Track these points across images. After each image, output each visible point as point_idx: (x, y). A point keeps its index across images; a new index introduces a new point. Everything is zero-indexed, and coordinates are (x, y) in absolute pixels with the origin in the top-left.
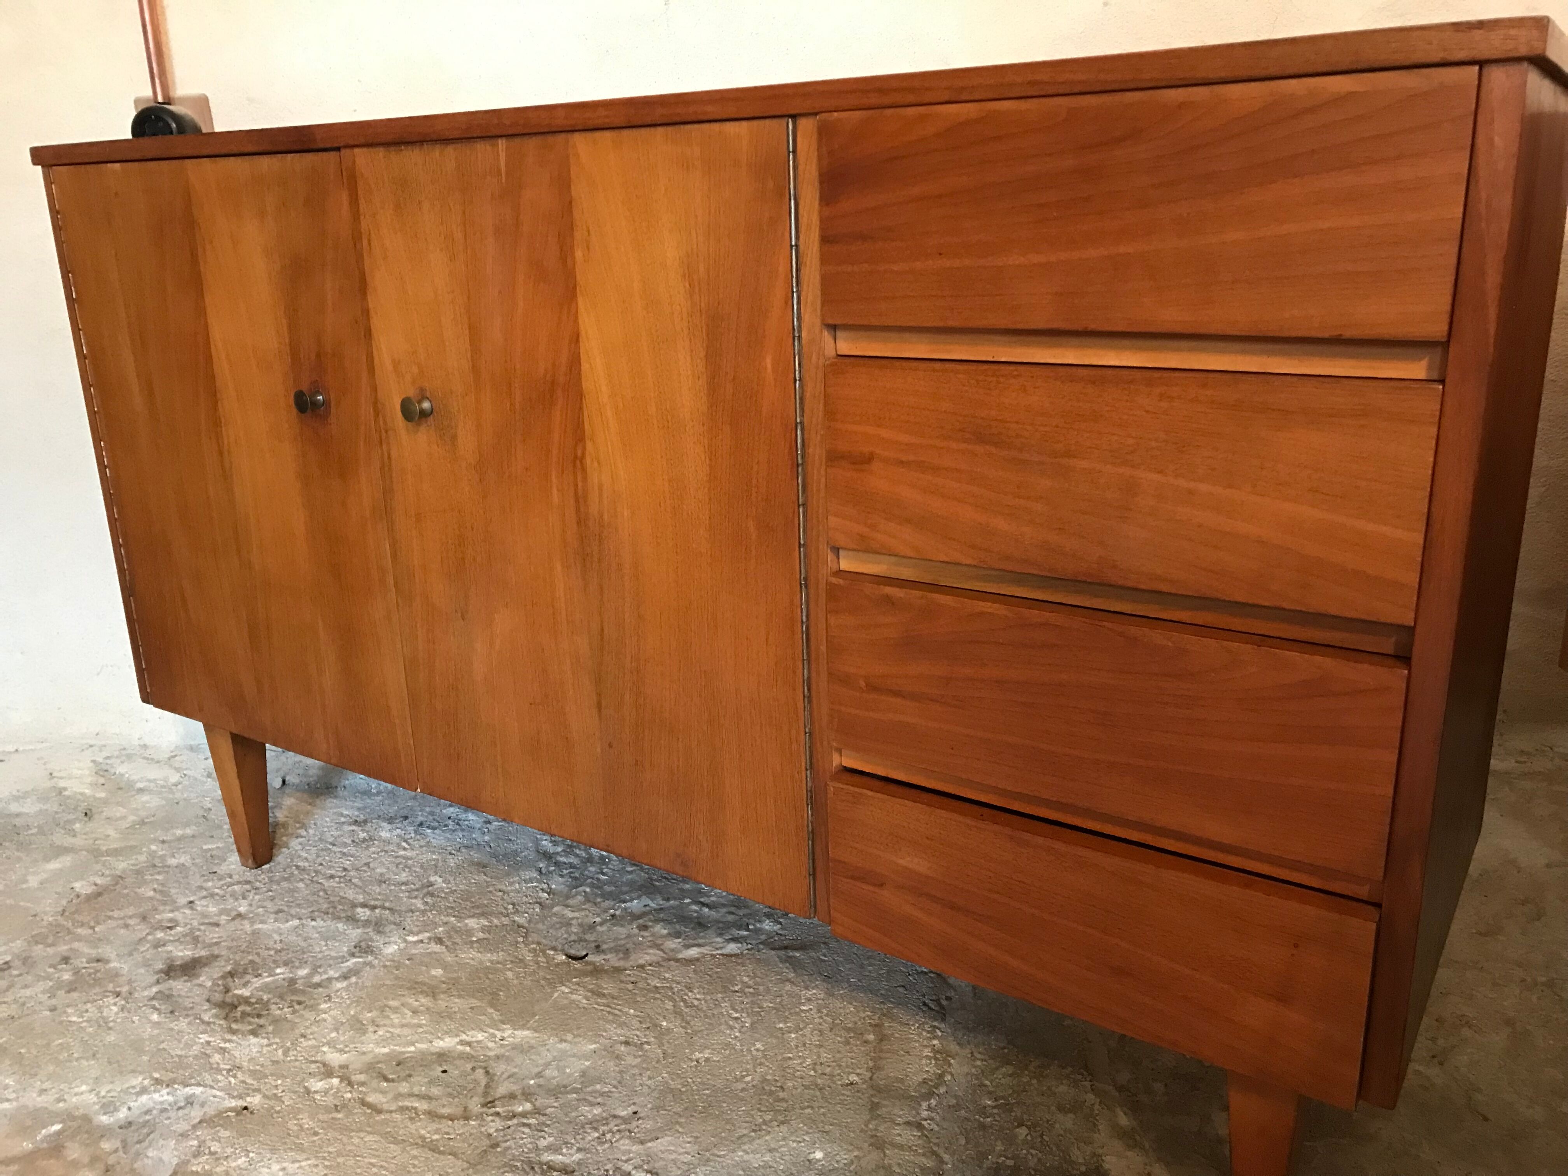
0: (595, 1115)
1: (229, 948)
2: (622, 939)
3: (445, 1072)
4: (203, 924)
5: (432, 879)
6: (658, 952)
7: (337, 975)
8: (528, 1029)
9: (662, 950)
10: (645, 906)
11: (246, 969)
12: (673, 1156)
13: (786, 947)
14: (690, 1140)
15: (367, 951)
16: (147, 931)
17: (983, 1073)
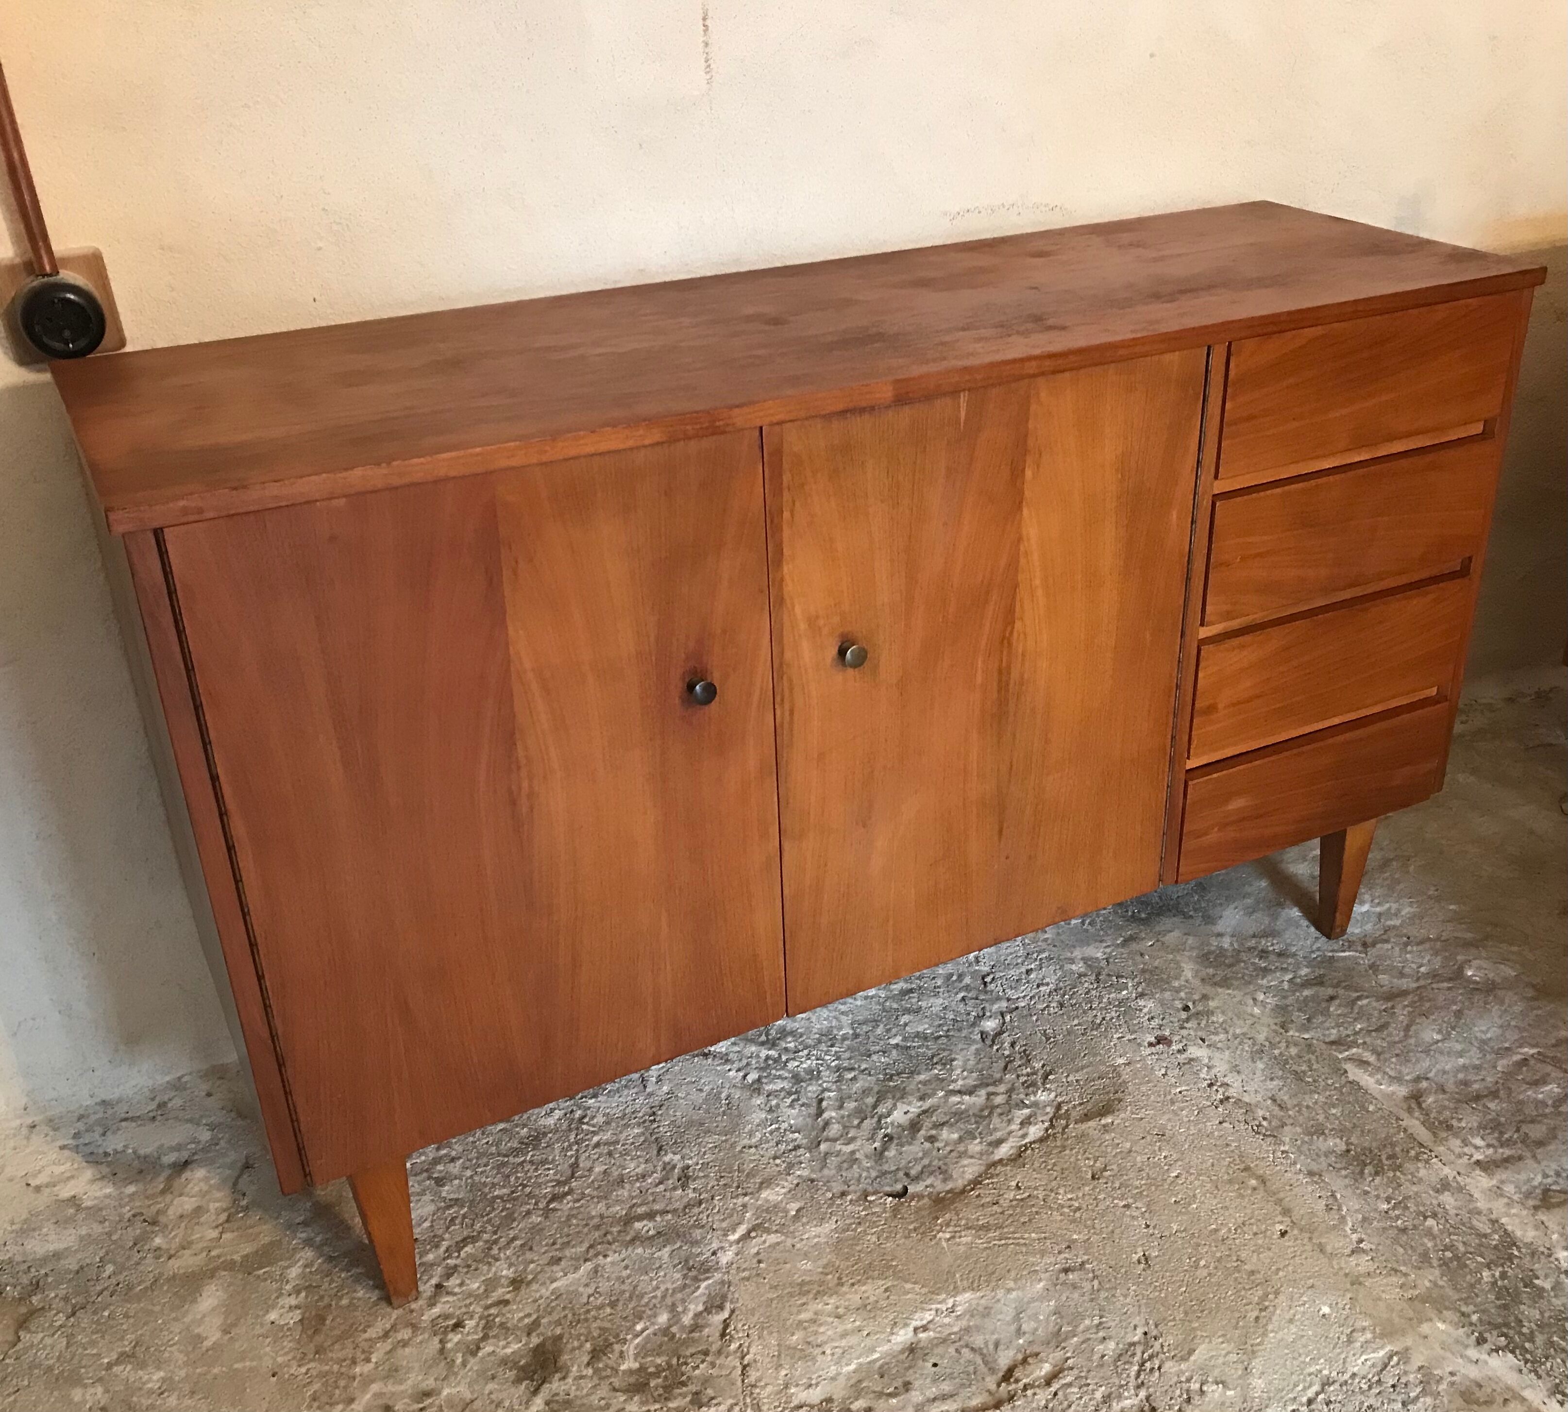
0: (1114, 1351)
1: (558, 1323)
2: (922, 1159)
3: (935, 1365)
4: (487, 1307)
5: (667, 1159)
6: (973, 1161)
7: (701, 1308)
8: (964, 1291)
9: (972, 1157)
10: (905, 1113)
11: (606, 1340)
12: (1221, 1360)
13: (1086, 1115)
14: (1220, 1340)
15: (705, 1269)
16: (436, 1340)
17: (1356, 1180)
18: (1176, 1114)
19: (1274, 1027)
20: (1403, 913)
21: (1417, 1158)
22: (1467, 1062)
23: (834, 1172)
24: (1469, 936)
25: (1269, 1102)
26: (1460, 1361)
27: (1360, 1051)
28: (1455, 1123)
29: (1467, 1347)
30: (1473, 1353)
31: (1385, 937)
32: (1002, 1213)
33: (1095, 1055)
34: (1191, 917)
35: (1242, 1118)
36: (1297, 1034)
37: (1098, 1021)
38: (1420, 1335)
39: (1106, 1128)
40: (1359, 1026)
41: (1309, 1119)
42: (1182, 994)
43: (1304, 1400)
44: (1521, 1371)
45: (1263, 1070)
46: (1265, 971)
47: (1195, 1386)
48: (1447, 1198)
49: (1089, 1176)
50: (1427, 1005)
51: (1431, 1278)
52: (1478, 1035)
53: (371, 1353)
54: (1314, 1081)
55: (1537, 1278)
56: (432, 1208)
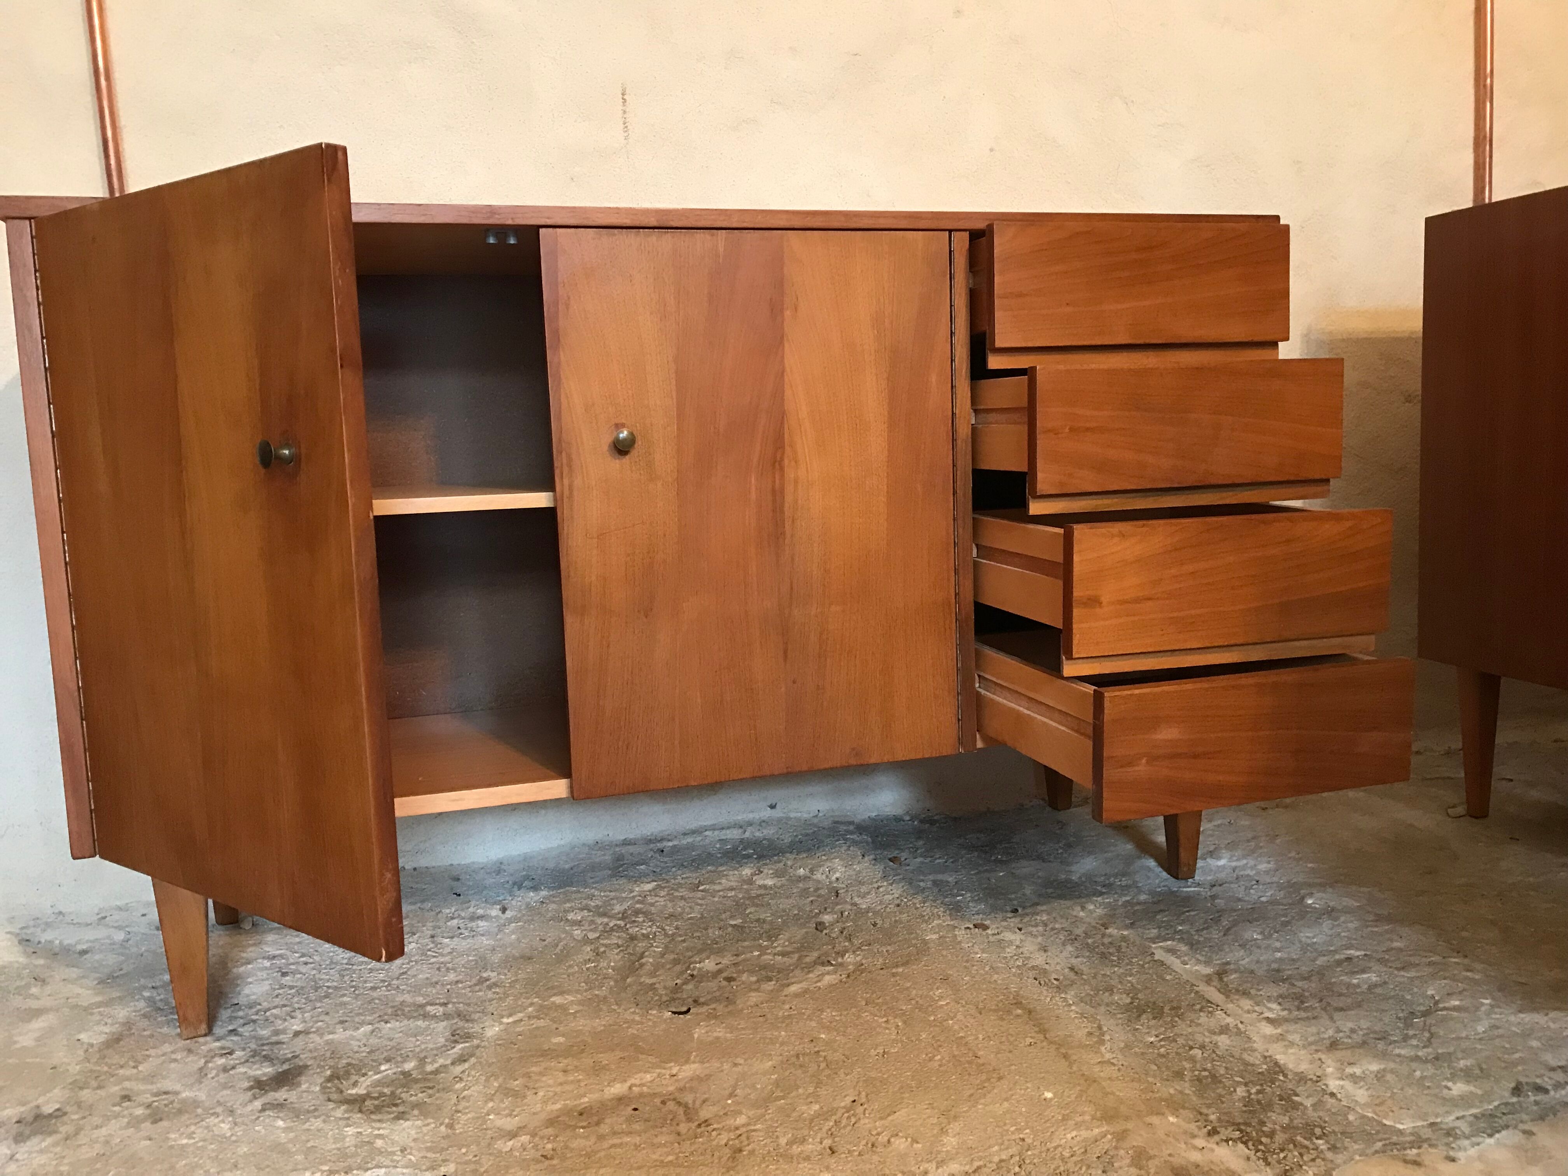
0: (815, 1111)
1: (314, 1058)
2: (715, 992)
3: (635, 1109)
4: (263, 1046)
5: (485, 975)
6: (761, 994)
7: (449, 1061)
8: (694, 1062)
9: (762, 992)
10: (718, 963)
11: (347, 1071)
12: (918, 1123)
13: (882, 968)
14: (926, 1107)
15: (468, 1037)
17: (1129, 1021)
18: (967, 968)
19: (1095, 925)
20: (1259, 867)
21: (1201, 1010)
22: (1286, 956)
23: (630, 996)
24: (1319, 880)
25: (1067, 970)
26: (1183, 1146)
27: (1175, 943)
28: (1253, 992)
29: (1194, 1136)
30: (1200, 1142)
31: (1234, 881)
33: (912, 934)
34: (1049, 861)
35: (1032, 976)
36: (1116, 931)
38: (1144, 1123)
39: (895, 975)
40: (1181, 928)
41: (1101, 982)
42: (1015, 903)
43: (996, 1159)
44: (1248, 1159)
45: (1071, 951)
46: (1103, 894)
47: (883, 1138)
48: (1223, 1041)
51: (1178, 1088)
52: (1303, 939)
54: (1119, 959)
55: (1297, 1095)
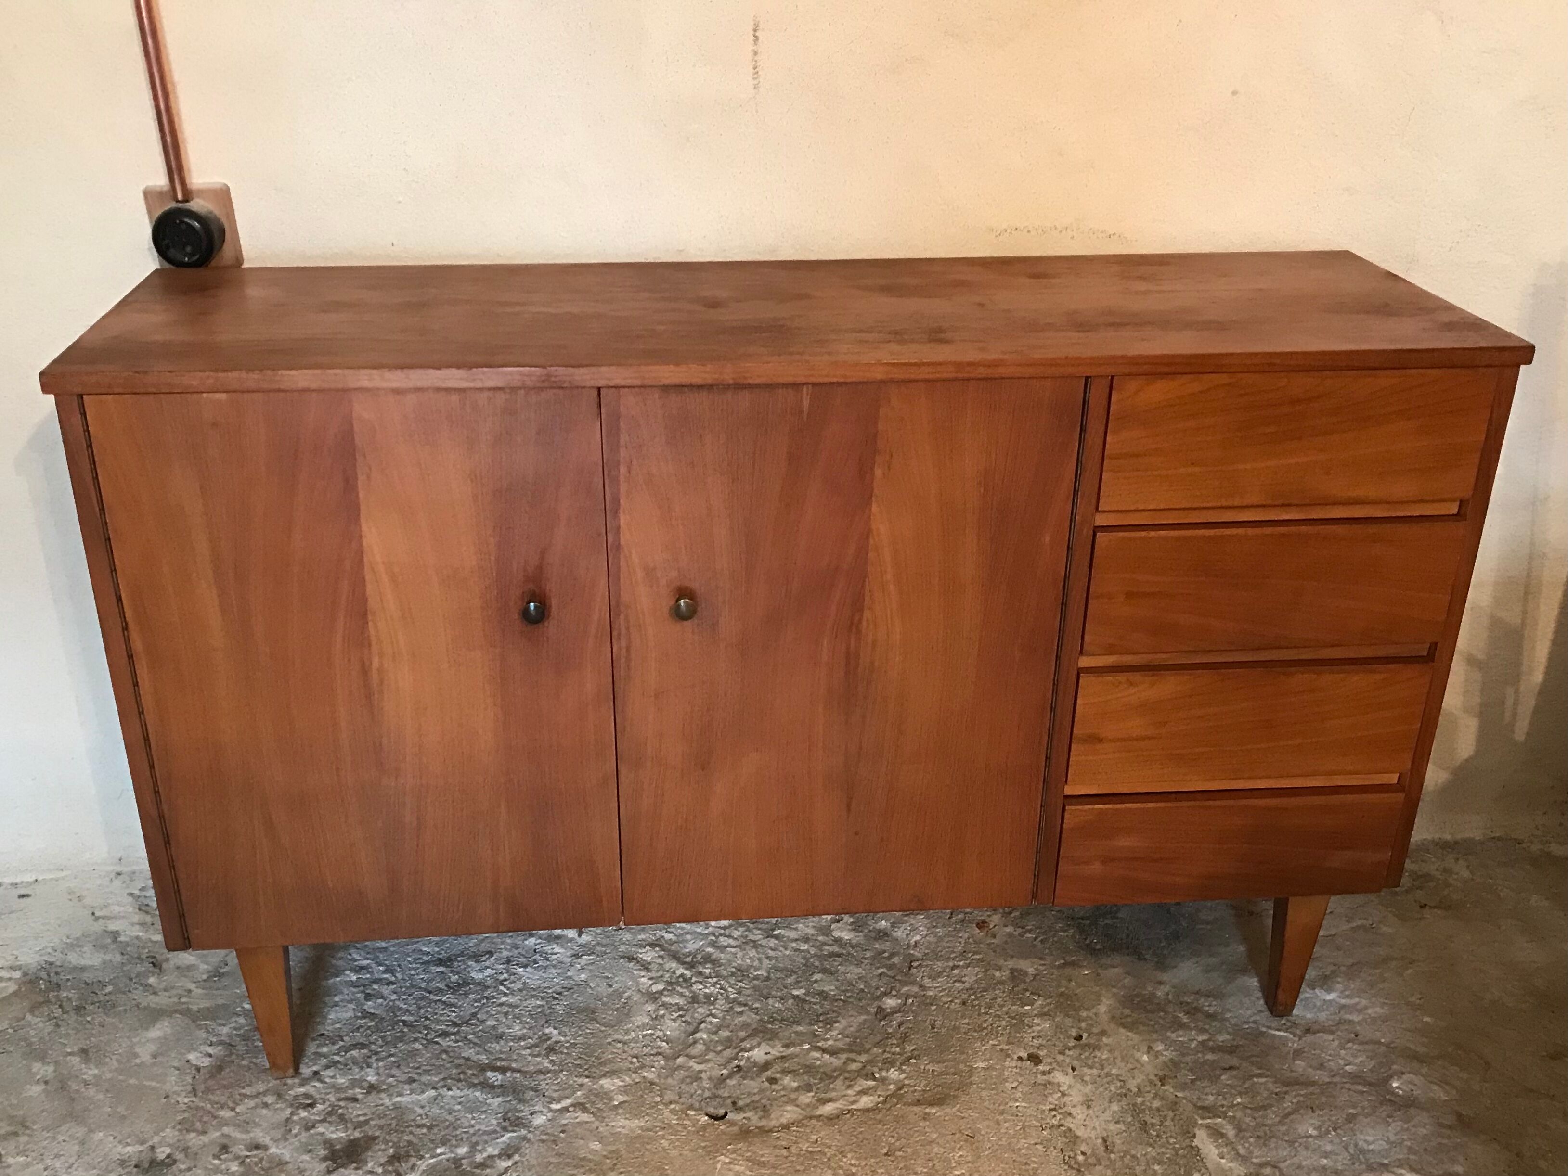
1: (381, 1127)
2: (755, 1094)
4: (340, 1100)
6: (796, 1108)
7: (496, 1152)
9: (798, 1106)
10: (766, 1054)
11: (407, 1152)
13: (918, 1101)
15: (517, 1123)
16: (289, 1111)
18: (998, 1123)
19: (1152, 1077)
20: (1370, 1011)
24: (1422, 1050)
27: (1224, 1122)
31: (1334, 1028)
32: (786, 1157)
33: (963, 1053)
34: (1145, 960)
35: (1060, 1145)
36: (1172, 1090)
37: (985, 1025)
39: (926, 1117)
40: (1239, 1100)
41: (1127, 1167)
42: (1083, 1025)
45: (1115, 1112)
46: (1182, 1026)
49: (885, 1151)
50: (1324, 1099)
53: (238, 1104)
54: (1158, 1136)
56: (350, 1014)
